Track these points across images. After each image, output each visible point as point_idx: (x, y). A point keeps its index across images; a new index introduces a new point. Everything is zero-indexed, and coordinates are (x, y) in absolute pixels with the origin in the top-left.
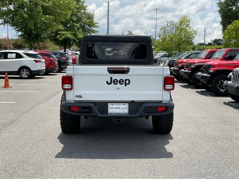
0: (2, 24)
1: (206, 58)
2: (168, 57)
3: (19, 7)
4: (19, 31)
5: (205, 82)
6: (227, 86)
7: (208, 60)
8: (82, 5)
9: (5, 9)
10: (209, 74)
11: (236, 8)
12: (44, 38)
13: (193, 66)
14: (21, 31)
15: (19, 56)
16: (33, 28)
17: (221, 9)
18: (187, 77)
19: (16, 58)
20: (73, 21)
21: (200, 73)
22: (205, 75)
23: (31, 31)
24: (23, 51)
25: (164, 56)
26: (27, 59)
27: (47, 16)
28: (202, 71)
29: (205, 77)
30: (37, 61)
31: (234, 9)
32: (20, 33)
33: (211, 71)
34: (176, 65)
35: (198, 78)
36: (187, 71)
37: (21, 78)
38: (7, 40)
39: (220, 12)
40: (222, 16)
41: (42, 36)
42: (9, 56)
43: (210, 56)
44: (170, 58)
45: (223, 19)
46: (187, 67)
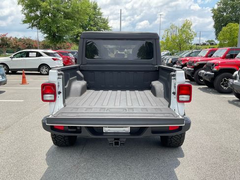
0: (30, 27)
1: (207, 56)
2: (170, 55)
3: (44, 13)
4: (45, 33)
5: (208, 80)
6: (233, 85)
7: (209, 58)
8: (98, 12)
9: (33, 14)
10: (212, 72)
11: (227, 14)
12: (66, 39)
13: (195, 64)
14: (47, 33)
15: (39, 55)
16: (56, 30)
17: (215, 15)
18: (190, 75)
19: (37, 56)
20: (91, 26)
21: (203, 71)
22: (208, 73)
23: (54, 33)
24: (43, 51)
25: (167, 54)
26: (46, 58)
27: (68, 20)
28: (205, 69)
29: (209, 75)
30: (55, 60)
31: (225, 14)
32: (46, 35)
33: (215, 69)
34: (179, 63)
35: (201, 75)
36: (190, 68)
37: (41, 74)
38: (37, 42)
39: (213, 17)
40: (215, 21)
41: (65, 38)
42: (30, 54)
43: (210, 54)
44: (172, 56)
45: (215, 23)
46: (190, 64)
